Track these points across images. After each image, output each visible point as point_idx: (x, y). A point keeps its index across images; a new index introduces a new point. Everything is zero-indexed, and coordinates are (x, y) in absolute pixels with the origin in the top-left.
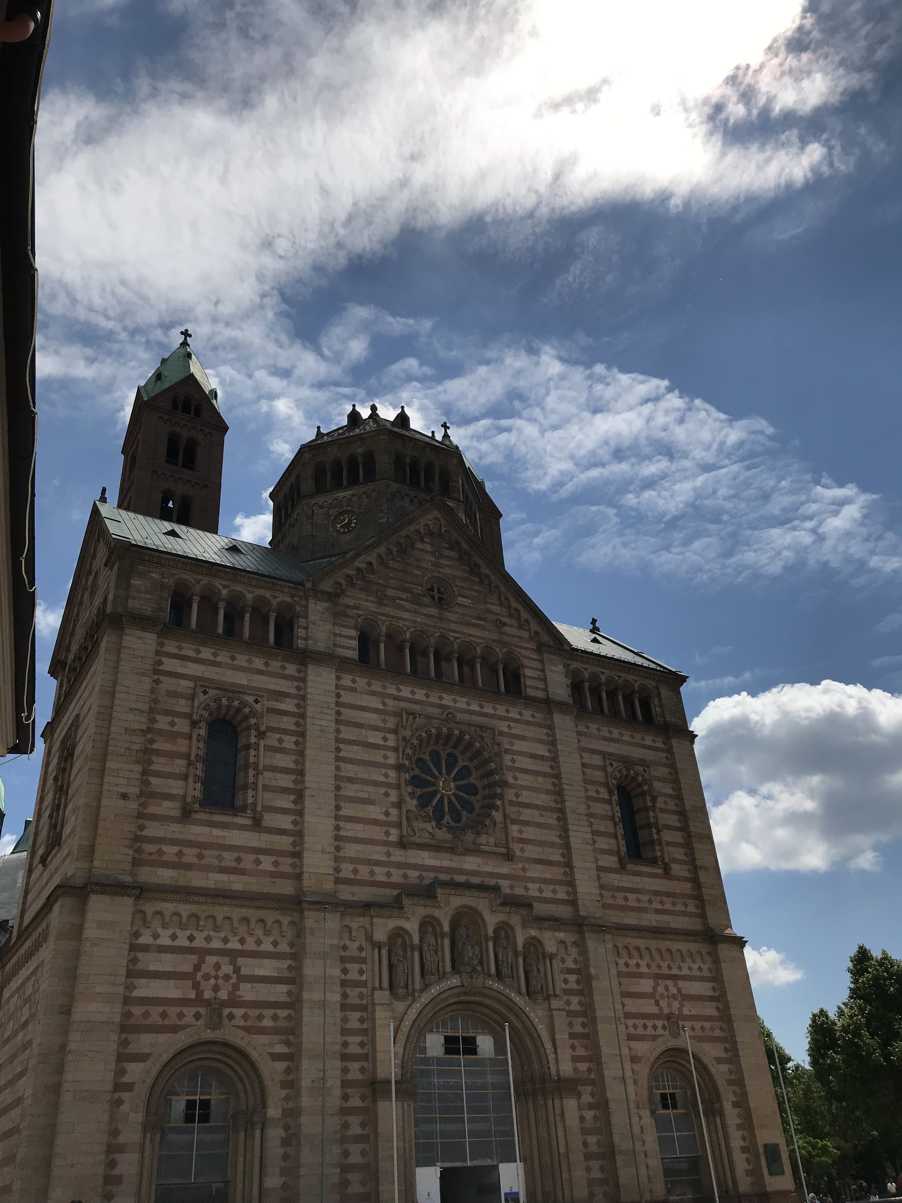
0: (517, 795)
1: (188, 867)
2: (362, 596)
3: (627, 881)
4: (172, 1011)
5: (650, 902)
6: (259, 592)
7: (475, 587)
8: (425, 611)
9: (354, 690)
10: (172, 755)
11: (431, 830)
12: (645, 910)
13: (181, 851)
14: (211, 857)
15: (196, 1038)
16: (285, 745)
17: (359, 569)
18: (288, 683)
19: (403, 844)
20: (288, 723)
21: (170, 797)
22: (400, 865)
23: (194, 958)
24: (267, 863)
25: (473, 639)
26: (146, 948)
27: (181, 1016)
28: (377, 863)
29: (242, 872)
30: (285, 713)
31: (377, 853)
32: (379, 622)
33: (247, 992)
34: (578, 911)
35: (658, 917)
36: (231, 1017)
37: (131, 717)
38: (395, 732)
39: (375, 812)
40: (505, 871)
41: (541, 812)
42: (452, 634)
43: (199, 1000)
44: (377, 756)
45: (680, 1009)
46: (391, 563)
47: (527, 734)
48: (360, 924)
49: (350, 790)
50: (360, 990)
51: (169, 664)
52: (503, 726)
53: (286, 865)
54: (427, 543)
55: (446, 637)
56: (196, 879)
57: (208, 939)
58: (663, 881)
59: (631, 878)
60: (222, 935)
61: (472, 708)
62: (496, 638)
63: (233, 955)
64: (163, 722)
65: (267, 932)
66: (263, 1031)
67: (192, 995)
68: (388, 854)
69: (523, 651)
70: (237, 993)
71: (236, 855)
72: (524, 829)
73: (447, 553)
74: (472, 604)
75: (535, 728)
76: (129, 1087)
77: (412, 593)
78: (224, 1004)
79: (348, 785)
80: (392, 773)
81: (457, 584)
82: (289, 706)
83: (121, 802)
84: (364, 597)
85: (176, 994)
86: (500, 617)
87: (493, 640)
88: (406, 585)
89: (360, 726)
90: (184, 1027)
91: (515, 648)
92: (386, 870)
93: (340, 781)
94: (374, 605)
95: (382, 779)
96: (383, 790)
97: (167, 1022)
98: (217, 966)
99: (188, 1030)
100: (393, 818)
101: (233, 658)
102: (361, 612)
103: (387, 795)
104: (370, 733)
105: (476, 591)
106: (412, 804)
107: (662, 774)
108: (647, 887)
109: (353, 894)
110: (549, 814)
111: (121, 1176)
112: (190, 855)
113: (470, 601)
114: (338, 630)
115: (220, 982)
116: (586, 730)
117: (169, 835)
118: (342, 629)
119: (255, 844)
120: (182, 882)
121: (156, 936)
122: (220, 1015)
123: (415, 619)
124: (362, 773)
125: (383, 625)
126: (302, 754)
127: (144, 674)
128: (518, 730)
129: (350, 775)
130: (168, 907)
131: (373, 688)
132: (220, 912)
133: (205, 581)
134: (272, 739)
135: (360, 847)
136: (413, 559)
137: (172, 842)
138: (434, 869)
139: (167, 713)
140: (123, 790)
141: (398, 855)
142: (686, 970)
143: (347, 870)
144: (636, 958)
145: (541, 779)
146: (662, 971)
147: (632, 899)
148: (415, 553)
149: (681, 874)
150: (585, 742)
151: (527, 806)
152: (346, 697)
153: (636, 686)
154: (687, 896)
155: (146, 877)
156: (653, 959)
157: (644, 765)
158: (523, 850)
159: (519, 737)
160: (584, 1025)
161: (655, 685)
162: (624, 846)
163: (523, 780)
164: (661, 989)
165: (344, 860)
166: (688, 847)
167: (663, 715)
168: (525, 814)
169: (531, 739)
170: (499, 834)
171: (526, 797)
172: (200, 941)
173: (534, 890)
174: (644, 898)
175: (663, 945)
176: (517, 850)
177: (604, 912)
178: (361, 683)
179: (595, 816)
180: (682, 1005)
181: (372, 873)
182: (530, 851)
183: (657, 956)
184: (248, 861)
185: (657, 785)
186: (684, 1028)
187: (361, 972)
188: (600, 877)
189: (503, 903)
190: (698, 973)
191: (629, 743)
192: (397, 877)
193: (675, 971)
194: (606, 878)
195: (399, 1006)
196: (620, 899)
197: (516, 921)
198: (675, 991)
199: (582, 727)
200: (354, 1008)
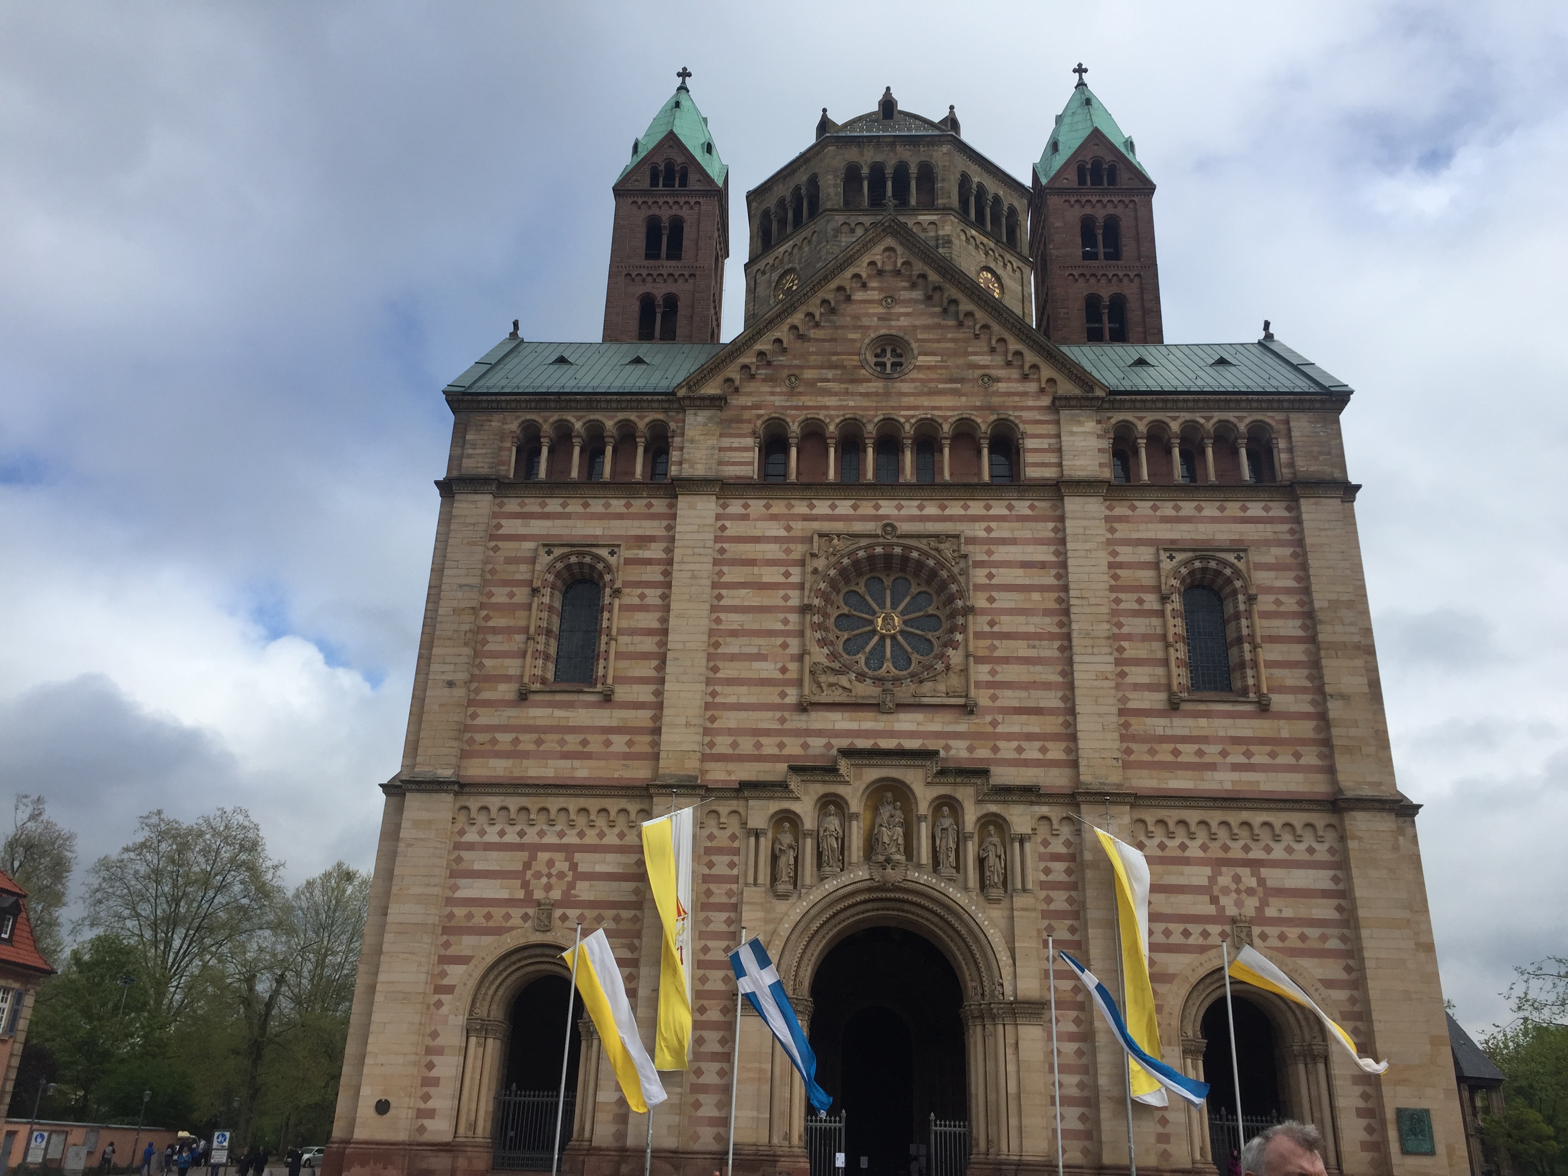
0: (992, 624)
1: (525, 755)
2: (766, 388)
3: (1181, 726)
4: (498, 912)
5: (1224, 754)
6: (621, 416)
7: (950, 336)
8: (863, 388)
9: (745, 517)
10: (509, 631)
11: (848, 685)
12: (1212, 767)
13: (517, 739)
14: (551, 742)
15: (522, 942)
16: (648, 601)
17: (761, 354)
18: (655, 523)
19: (803, 707)
20: (653, 574)
21: (507, 679)
22: (798, 733)
23: (524, 855)
24: (619, 743)
25: (936, 413)
26: (471, 847)
27: (507, 917)
28: (767, 733)
29: (588, 756)
30: (648, 562)
31: (767, 720)
32: (788, 420)
33: (584, 891)
34: (1078, 775)
35: (1235, 776)
36: (564, 918)
37: (460, 594)
38: (802, 563)
39: (768, 669)
40: (962, 727)
41: (1030, 642)
42: (903, 413)
43: (528, 900)
44: (774, 599)
45: (1260, 910)
46: (813, 333)
47: (1018, 534)
48: (733, 808)
49: (733, 646)
50: (728, 886)
51: (510, 526)
52: (978, 530)
53: (643, 743)
54: (873, 289)
55: (892, 419)
56: (534, 769)
57: (541, 834)
58: (1257, 723)
59: (1190, 722)
60: (558, 828)
61: (927, 511)
62: (978, 404)
63: (569, 850)
64: (500, 596)
65: (612, 825)
67: (520, 895)
68: (783, 720)
69: (1026, 415)
70: (573, 892)
71: (582, 737)
72: (998, 668)
73: (905, 295)
74: (942, 361)
75: (1033, 525)
76: (449, 989)
77: (844, 367)
78: (555, 904)
79: (729, 639)
80: (793, 618)
81: (919, 337)
82: (655, 551)
83: (446, 691)
84: (768, 389)
85: (504, 894)
86: (987, 371)
87: (976, 408)
88: (834, 358)
89: (752, 563)
90: (512, 928)
91: (1010, 413)
92: (778, 740)
93: (715, 637)
94: (783, 398)
95: (779, 626)
96: (780, 641)
97: (491, 924)
98: (550, 863)
99: (514, 932)
100: (792, 674)
101: (586, 505)
102: (762, 412)
103: (785, 646)
104: (766, 570)
105: (953, 340)
106: (820, 655)
107: (1276, 558)
108: (1222, 733)
109: (729, 773)
110: (1045, 643)
111: (439, 1078)
112: (527, 742)
113: (939, 358)
114: (726, 442)
115: (553, 880)
116: (1130, 513)
117: (504, 721)
118: (732, 440)
119: (605, 723)
121: (482, 833)
122: (549, 916)
123: (844, 403)
124: (749, 622)
125: (794, 422)
126: (667, 609)
127: (475, 544)
128: (1001, 531)
129: (735, 627)
130: (494, 802)
131: (774, 510)
132: (554, 804)
133: (555, 417)
134: (631, 597)
135: (743, 715)
136: (848, 319)
137: (507, 729)
138: (847, 733)
139: (505, 583)
140: (449, 678)
141: (796, 720)
142: (1278, 852)
143: (723, 745)
144: (1181, 837)
145: (1036, 596)
146: (1231, 855)
147: (1188, 752)
148: (851, 309)
149: (1293, 708)
150: (1123, 531)
151: (1008, 636)
152: (734, 529)
153: (1242, 427)
154: (1303, 742)
155: (476, 770)
156: (1213, 837)
157: (1240, 549)
158: (994, 698)
159: (1003, 541)
160: (1072, 930)
161: (1280, 416)
162: (1180, 677)
163: (1005, 600)
164: (1225, 879)
165: (720, 732)
166: (1315, 665)
167: (1292, 465)
168: (1003, 648)
169: (1026, 542)
170: (955, 681)
171: (1007, 624)
172: (531, 837)
173: (1007, 750)
174: (1212, 750)
175: (1235, 818)
176: (982, 698)
177: (1131, 773)
178: (757, 506)
179: (1129, 637)
180: (1264, 903)
181: (758, 745)
182: (1009, 698)
183: (1223, 834)
184: (595, 743)
185: (1261, 577)
186: (1263, 937)
187: (732, 865)
188: (1126, 725)
189: (942, 772)
190: (1306, 857)
191: (1213, 520)
192: (793, 747)
193: (1257, 854)
194: (1139, 725)
195: (781, 906)
196: (1164, 754)
197: (966, 794)
198: (1253, 882)
199: (1121, 510)
200: (720, 907)
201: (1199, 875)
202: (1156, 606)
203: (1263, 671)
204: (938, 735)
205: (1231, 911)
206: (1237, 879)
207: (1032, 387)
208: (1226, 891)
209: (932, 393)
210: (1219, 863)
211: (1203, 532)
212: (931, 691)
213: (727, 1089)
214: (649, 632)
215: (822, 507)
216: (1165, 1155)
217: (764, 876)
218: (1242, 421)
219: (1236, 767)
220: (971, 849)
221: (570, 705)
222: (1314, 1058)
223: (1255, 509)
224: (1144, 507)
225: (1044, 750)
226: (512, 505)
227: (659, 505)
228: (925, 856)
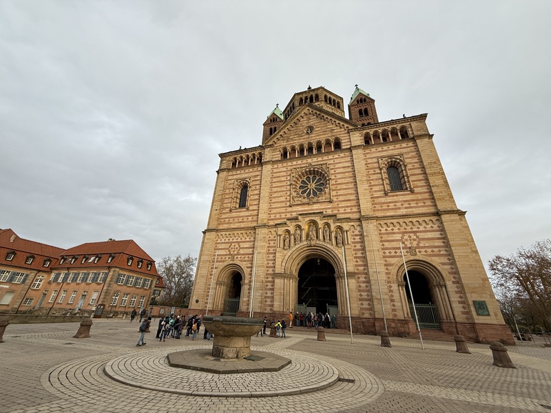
0: (336, 182)
1: (231, 223)
3: (389, 199)
4: (223, 257)
5: (402, 205)
6: (252, 152)
8: (303, 137)
9: (278, 168)
10: (229, 198)
11: (301, 200)
12: (400, 208)
13: (229, 220)
14: (236, 220)
15: (228, 263)
16: (257, 188)
17: (281, 135)
18: (258, 172)
19: (291, 206)
20: (258, 182)
21: (228, 208)
22: (289, 212)
23: (229, 244)
24: (250, 218)
25: (321, 139)
26: (219, 243)
27: (225, 258)
28: (283, 213)
29: (244, 222)
30: (257, 180)
31: (283, 210)
33: (242, 251)
34: (361, 214)
35: (406, 210)
36: (237, 258)
37: (220, 192)
38: (290, 175)
39: (283, 199)
40: (330, 206)
41: (346, 184)
42: (313, 141)
43: (230, 254)
44: (284, 184)
46: (292, 129)
47: (341, 161)
48: (274, 230)
49: (275, 195)
50: (273, 248)
51: (230, 178)
52: (331, 162)
53: (255, 218)
54: (305, 118)
55: (310, 142)
56: (232, 226)
57: (233, 239)
58: (411, 196)
59: (392, 198)
60: (236, 238)
61: (319, 160)
62: (330, 135)
63: (238, 243)
64: (227, 191)
65: (248, 236)
66: (245, 261)
67: (228, 253)
68: (286, 210)
69: (342, 136)
70: (239, 252)
71: (242, 218)
72: (338, 192)
73: (312, 117)
75: (345, 158)
76: (213, 275)
77: (299, 134)
78: (236, 255)
80: (288, 187)
81: (316, 125)
82: (259, 178)
83: (216, 211)
84: (282, 142)
85: (225, 253)
86: (332, 128)
88: (297, 133)
89: (279, 177)
90: (226, 261)
91: (338, 136)
92: (285, 214)
93: (271, 193)
94: (286, 143)
95: (285, 189)
97: (222, 260)
98: (235, 246)
100: (288, 199)
101: (245, 171)
102: (281, 146)
103: (286, 193)
104: (282, 178)
105: (323, 124)
106: (294, 194)
107: (412, 155)
108: (401, 200)
109: (274, 222)
110: (350, 184)
111: (210, 295)
112: (231, 220)
113: (320, 128)
114: (273, 154)
115: (235, 249)
116: (370, 151)
118: (275, 153)
119: (247, 214)
120: (229, 227)
121: (221, 240)
122: (235, 257)
123: (299, 141)
124: (279, 189)
125: (288, 147)
126: (260, 189)
127: (223, 182)
128: (337, 161)
129: (275, 191)
130: (224, 233)
131: (284, 165)
132: (236, 233)
133: (239, 155)
134: (253, 188)
135: (277, 209)
137: (227, 218)
138: (301, 211)
139: (228, 189)
140: (216, 209)
141: (290, 209)
142: (422, 228)
143: (272, 217)
144: (392, 227)
145: (347, 174)
146: (407, 230)
147: (392, 206)
148: (300, 123)
149: (421, 191)
150: (368, 156)
151: (340, 184)
152: (275, 171)
153: (398, 128)
154: (426, 199)
155: (221, 227)
156: (401, 226)
157: (401, 155)
158: (337, 199)
159: (338, 163)
160: (362, 254)
161: (408, 123)
162: (388, 188)
163: (339, 176)
164: (406, 237)
165: (272, 214)
166: (427, 179)
167: (413, 133)
168: (339, 187)
169: (344, 162)
170: (327, 196)
171: (340, 181)
172: (231, 240)
173: (342, 210)
174: (399, 204)
175: (407, 220)
176: (335, 199)
177: (376, 212)
178: (280, 165)
179: (372, 180)
180: (419, 243)
181: (281, 216)
182: (341, 198)
183: (404, 225)
184: (245, 219)
185: (407, 161)
186: (420, 252)
187: (274, 243)
188: (374, 201)
189: (324, 217)
190: (431, 229)
191: (392, 149)
192: (289, 216)
193: (415, 230)
194: (377, 201)
195: (285, 252)
196: (385, 207)
197: (331, 221)
198: (415, 237)
199: (367, 151)
200: (271, 253)
201: (398, 237)
202: (379, 171)
203: (411, 183)
204: (323, 209)
205: (409, 245)
206: (410, 237)
207: (343, 129)
208: (407, 240)
209: (319, 136)
210: (403, 233)
211: (390, 153)
212: (321, 199)
213: (273, 297)
214: (257, 194)
215: (294, 163)
216: (395, 315)
217: (282, 245)
218: (398, 126)
219: (406, 208)
220: (333, 235)
221: (240, 212)
222: (441, 286)
223: (404, 145)
224: (373, 150)
225: (351, 209)
226: (230, 173)
227: (260, 168)
228: (321, 237)
